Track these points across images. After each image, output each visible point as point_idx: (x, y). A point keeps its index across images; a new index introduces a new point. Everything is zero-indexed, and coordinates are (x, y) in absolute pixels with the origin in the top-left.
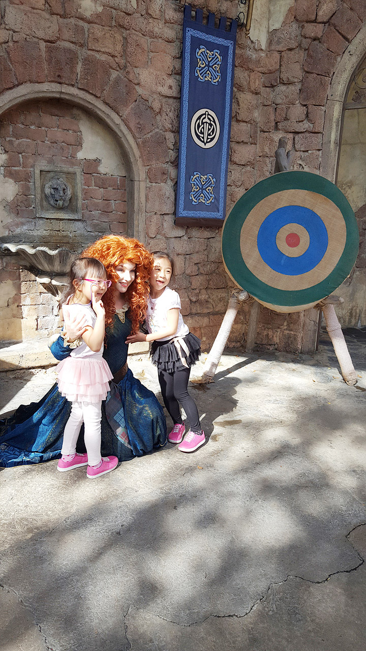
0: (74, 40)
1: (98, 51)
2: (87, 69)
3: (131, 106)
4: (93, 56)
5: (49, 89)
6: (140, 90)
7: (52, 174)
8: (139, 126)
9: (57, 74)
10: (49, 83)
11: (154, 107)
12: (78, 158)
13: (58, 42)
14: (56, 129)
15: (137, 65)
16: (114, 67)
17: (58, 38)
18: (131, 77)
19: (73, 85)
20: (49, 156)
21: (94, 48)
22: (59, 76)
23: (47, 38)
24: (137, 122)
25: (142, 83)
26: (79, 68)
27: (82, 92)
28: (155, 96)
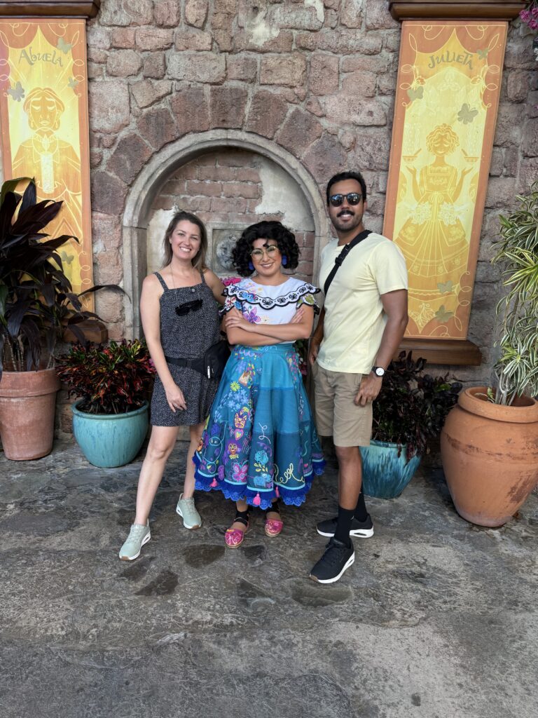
0: (242, 77)
1: (271, 85)
2: (258, 108)
3: (311, 145)
4: (264, 91)
5: (214, 137)
6: (324, 123)
7: (226, 233)
8: (321, 168)
9: (221, 119)
10: (214, 131)
11: (343, 141)
12: (257, 213)
13: (225, 83)
14: (233, 182)
15: (322, 92)
16: (291, 100)
17: (225, 78)
18: (313, 108)
19: (240, 129)
20: (224, 213)
21: (266, 82)
22: (224, 121)
23: (212, 80)
24: (319, 163)
25: (329, 114)
26: (248, 108)
27: (252, 135)
28: (347, 128)
